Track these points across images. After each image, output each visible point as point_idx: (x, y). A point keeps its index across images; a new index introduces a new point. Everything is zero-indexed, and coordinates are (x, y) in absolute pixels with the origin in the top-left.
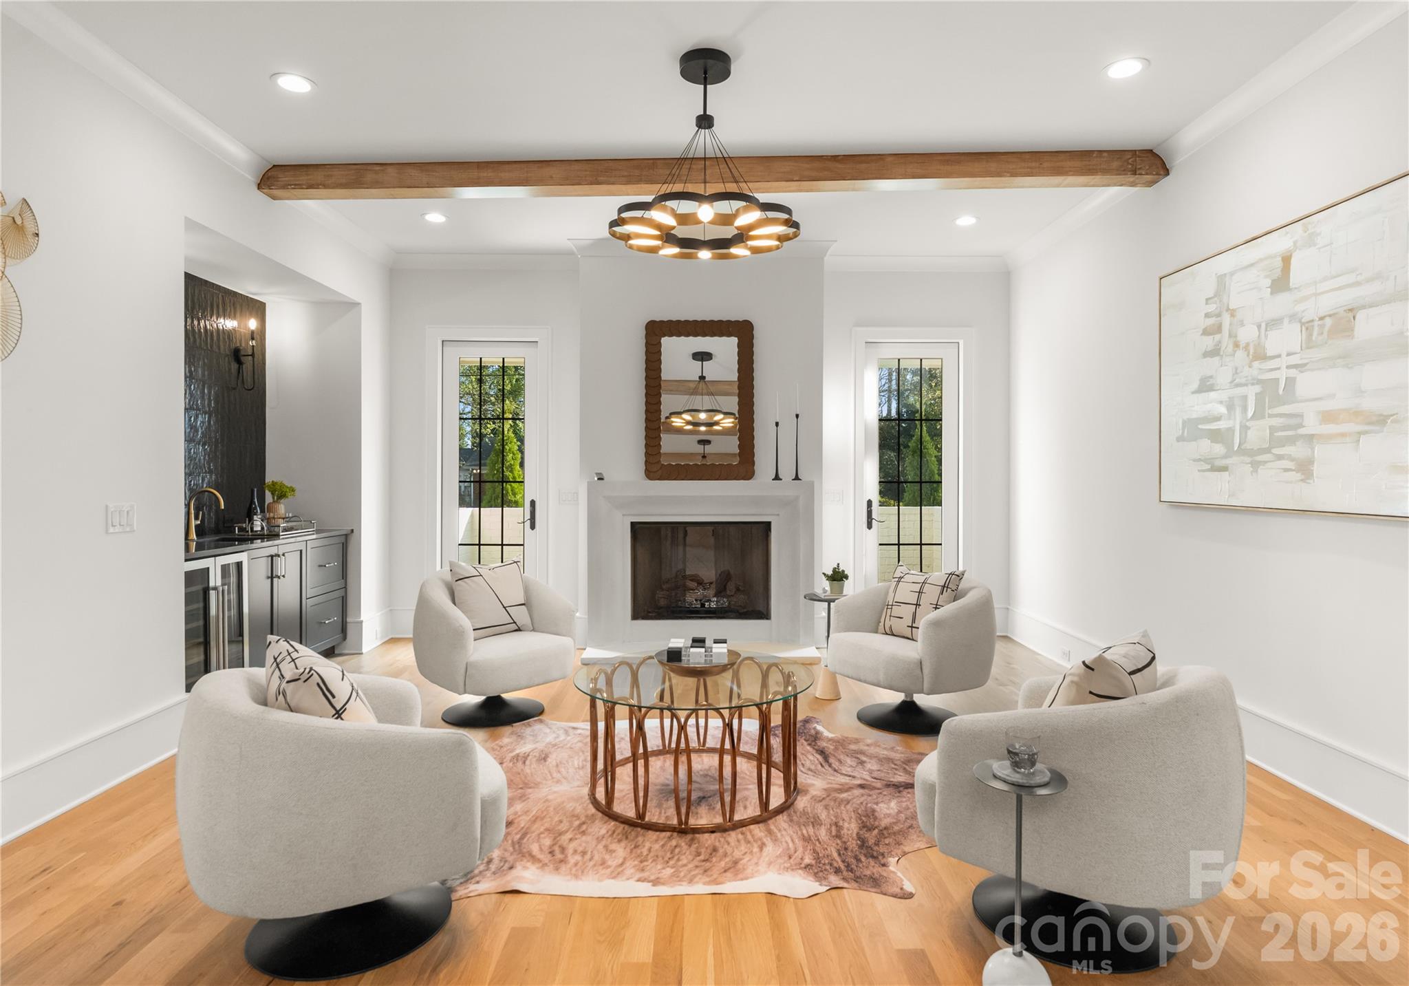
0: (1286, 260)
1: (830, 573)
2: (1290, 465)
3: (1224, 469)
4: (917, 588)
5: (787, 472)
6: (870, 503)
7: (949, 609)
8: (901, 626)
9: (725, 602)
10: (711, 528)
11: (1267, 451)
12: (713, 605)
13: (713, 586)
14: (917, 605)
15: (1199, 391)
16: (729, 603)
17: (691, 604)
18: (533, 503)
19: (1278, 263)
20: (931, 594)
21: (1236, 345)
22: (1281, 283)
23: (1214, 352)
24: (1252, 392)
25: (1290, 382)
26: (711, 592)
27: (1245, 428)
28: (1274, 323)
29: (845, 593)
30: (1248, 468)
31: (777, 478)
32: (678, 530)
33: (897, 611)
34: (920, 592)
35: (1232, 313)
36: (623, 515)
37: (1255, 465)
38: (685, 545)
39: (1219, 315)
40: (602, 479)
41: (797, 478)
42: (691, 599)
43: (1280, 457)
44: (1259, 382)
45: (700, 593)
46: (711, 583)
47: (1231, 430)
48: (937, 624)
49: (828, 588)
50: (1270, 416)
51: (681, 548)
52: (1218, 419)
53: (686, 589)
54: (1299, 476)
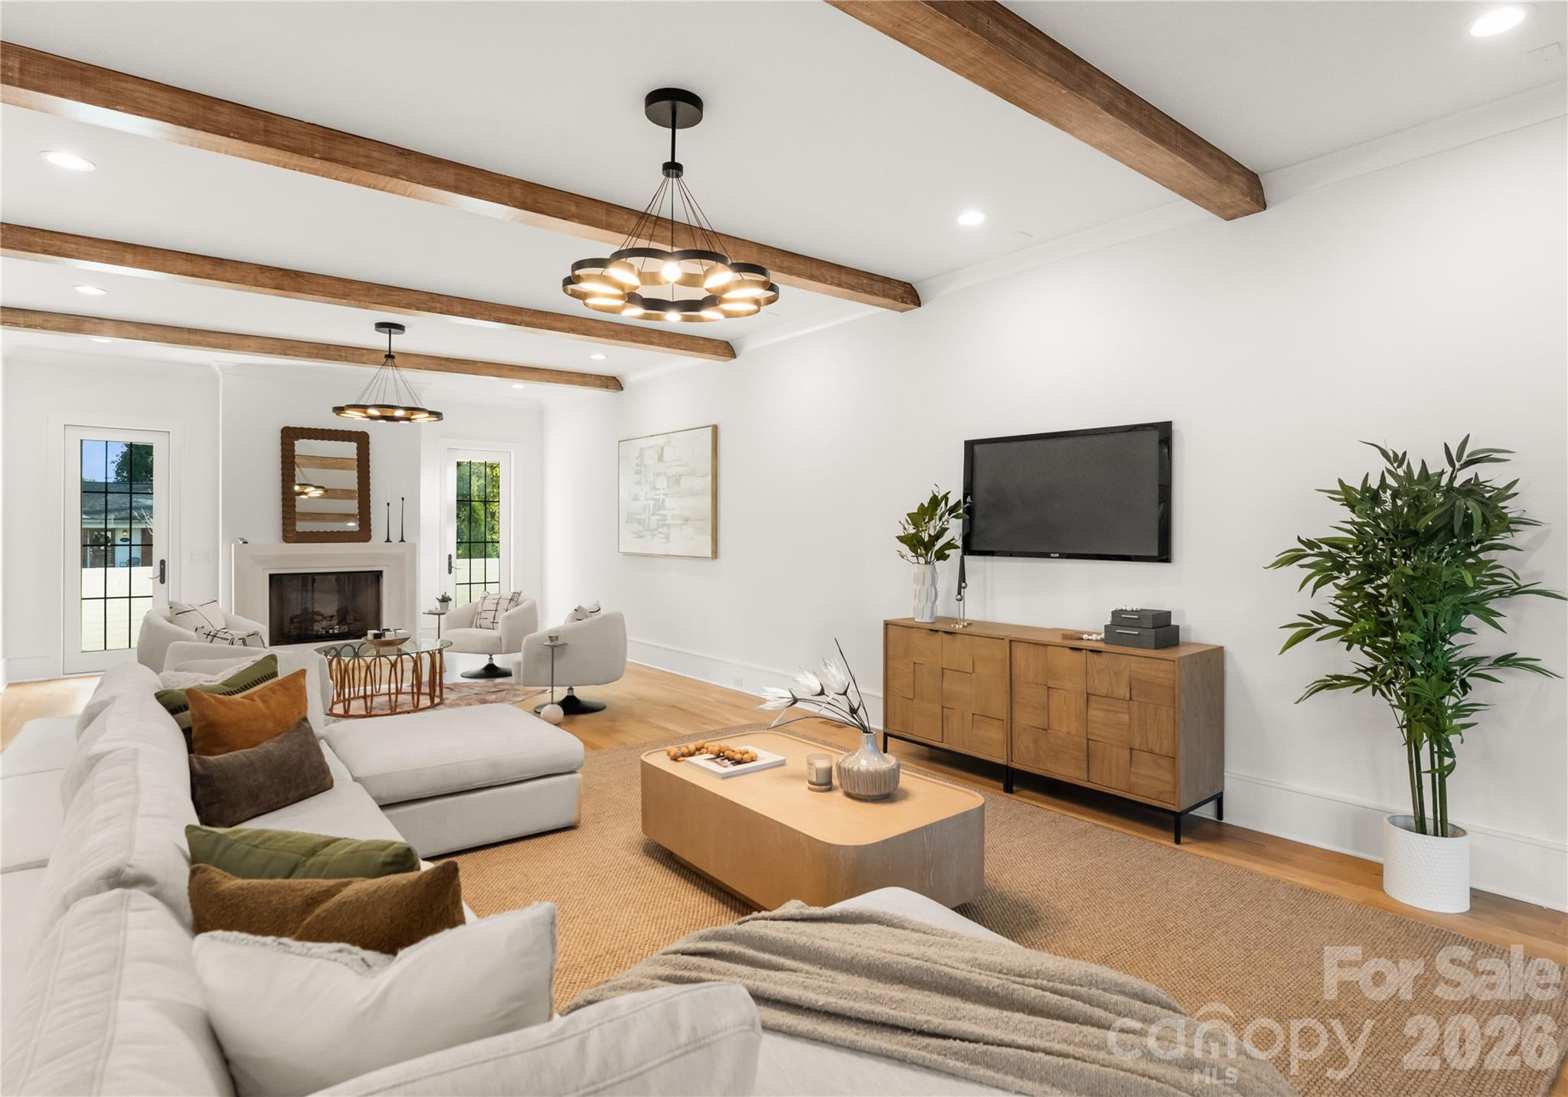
0: (662, 448)
1: (440, 598)
2: (663, 536)
3: (642, 537)
4: (496, 601)
5: (395, 537)
6: (450, 557)
7: (513, 611)
8: (488, 623)
9: (345, 629)
10: (333, 578)
11: (656, 530)
12: (336, 631)
13: (336, 617)
14: (496, 610)
15: (633, 500)
16: (349, 629)
17: (318, 631)
18: (163, 562)
19: (659, 449)
20: (504, 604)
21: (647, 481)
22: (660, 459)
23: (639, 483)
24: (652, 503)
25: (663, 500)
26: (334, 622)
27: (649, 519)
28: (658, 475)
29: (449, 609)
30: (650, 537)
31: (388, 540)
32: (307, 580)
33: (484, 615)
34: (497, 604)
35: (645, 466)
36: (263, 569)
37: (653, 535)
38: (313, 591)
39: (641, 466)
40: (246, 543)
41: (402, 540)
42: (319, 627)
43: (660, 533)
44: (654, 499)
45: (324, 623)
46: (332, 617)
47: (645, 519)
48: (509, 618)
49: (439, 607)
50: (658, 515)
51: (310, 594)
52: (640, 514)
53: (314, 621)
54: (665, 540)
